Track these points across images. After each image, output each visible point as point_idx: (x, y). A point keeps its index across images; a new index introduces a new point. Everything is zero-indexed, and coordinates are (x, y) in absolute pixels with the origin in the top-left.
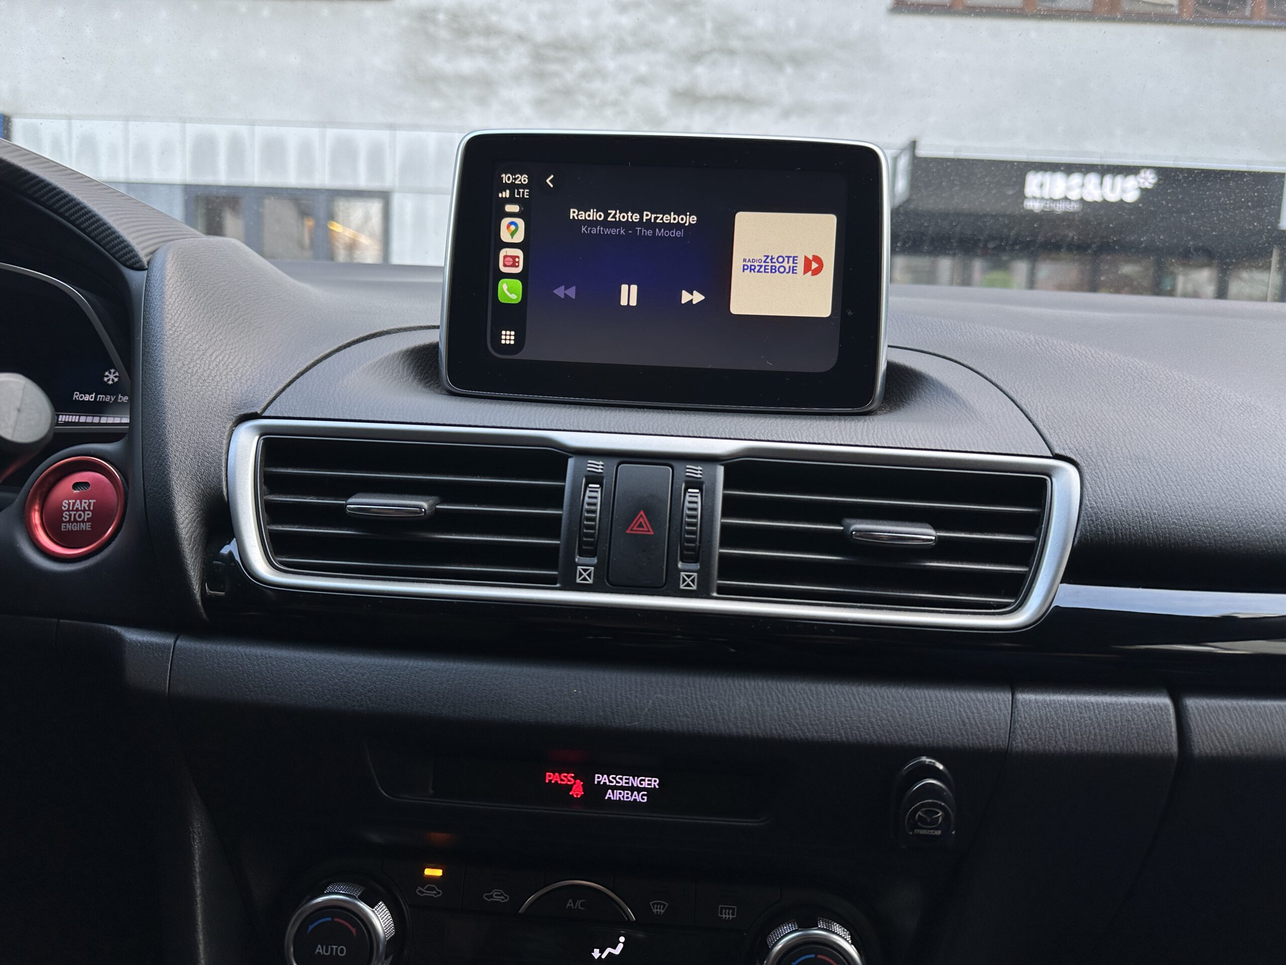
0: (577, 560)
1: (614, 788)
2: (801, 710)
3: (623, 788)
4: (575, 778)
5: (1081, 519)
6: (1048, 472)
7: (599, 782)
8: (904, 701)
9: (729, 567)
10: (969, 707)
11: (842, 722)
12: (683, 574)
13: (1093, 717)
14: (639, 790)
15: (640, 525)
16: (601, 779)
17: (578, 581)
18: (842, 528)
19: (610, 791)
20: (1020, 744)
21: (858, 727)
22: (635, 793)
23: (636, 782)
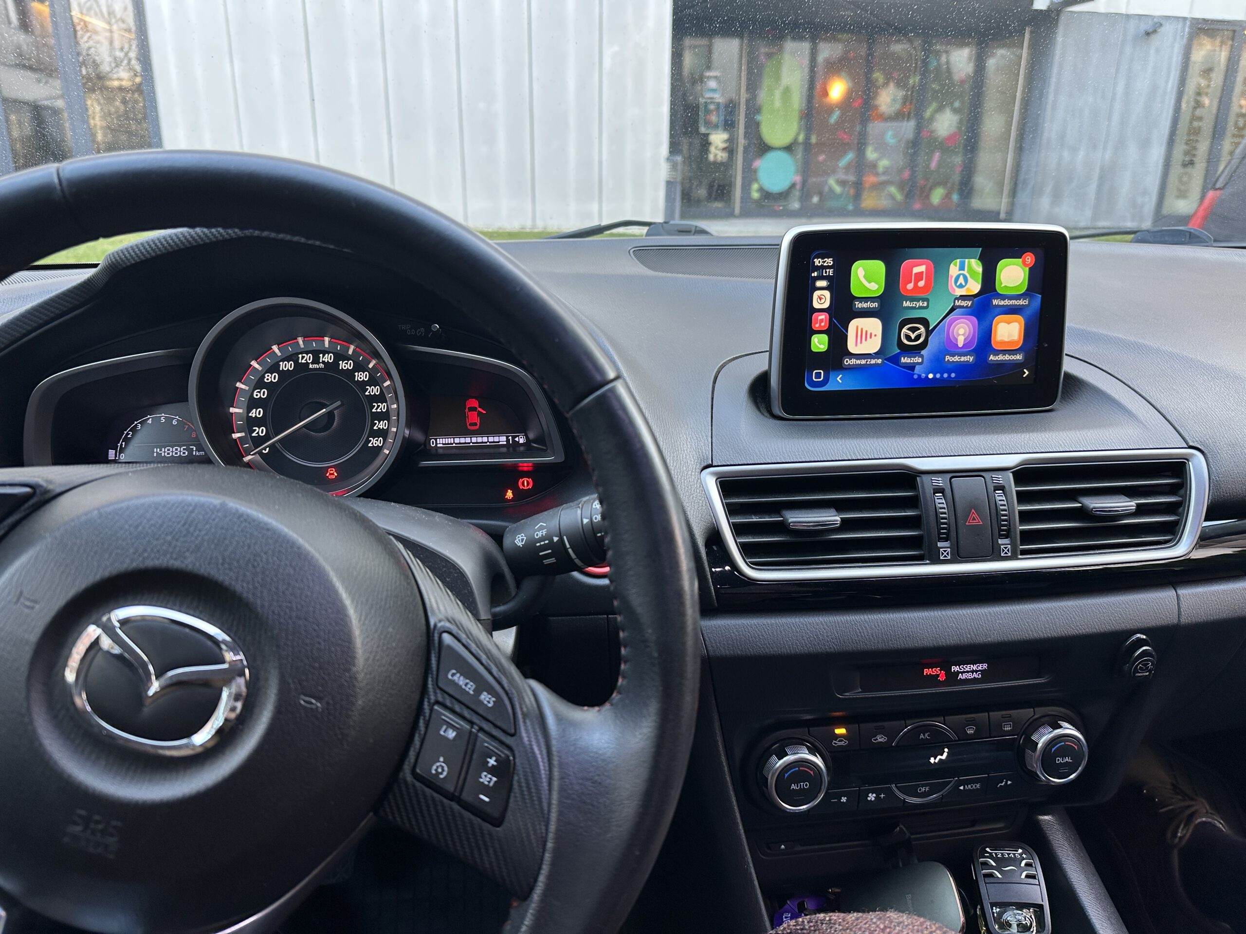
0: (939, 545)
1: (962, 673)
2: (1074, 618)
3: (968, 672)
4: (940, 670)
5: (1211, 488)
6: (1187, 458)
7: (954, 671)
8: (1124, 604)
9: (1027, 536)
10: (1157, 603)
11: (1096, 621)
12: (1002, 547)
13: (1217, 600)
14: (976, 671)
15: (974, 519)
16: (955, 669)
17: (942, 558)
18: (1080, 505)
19: (960, 674)
20: (1184, 620)
21: (1104, 623)
22: (975, 673)
23: (975, 667)
